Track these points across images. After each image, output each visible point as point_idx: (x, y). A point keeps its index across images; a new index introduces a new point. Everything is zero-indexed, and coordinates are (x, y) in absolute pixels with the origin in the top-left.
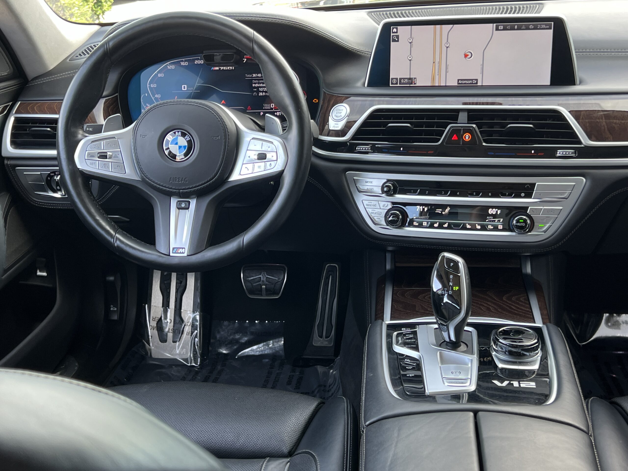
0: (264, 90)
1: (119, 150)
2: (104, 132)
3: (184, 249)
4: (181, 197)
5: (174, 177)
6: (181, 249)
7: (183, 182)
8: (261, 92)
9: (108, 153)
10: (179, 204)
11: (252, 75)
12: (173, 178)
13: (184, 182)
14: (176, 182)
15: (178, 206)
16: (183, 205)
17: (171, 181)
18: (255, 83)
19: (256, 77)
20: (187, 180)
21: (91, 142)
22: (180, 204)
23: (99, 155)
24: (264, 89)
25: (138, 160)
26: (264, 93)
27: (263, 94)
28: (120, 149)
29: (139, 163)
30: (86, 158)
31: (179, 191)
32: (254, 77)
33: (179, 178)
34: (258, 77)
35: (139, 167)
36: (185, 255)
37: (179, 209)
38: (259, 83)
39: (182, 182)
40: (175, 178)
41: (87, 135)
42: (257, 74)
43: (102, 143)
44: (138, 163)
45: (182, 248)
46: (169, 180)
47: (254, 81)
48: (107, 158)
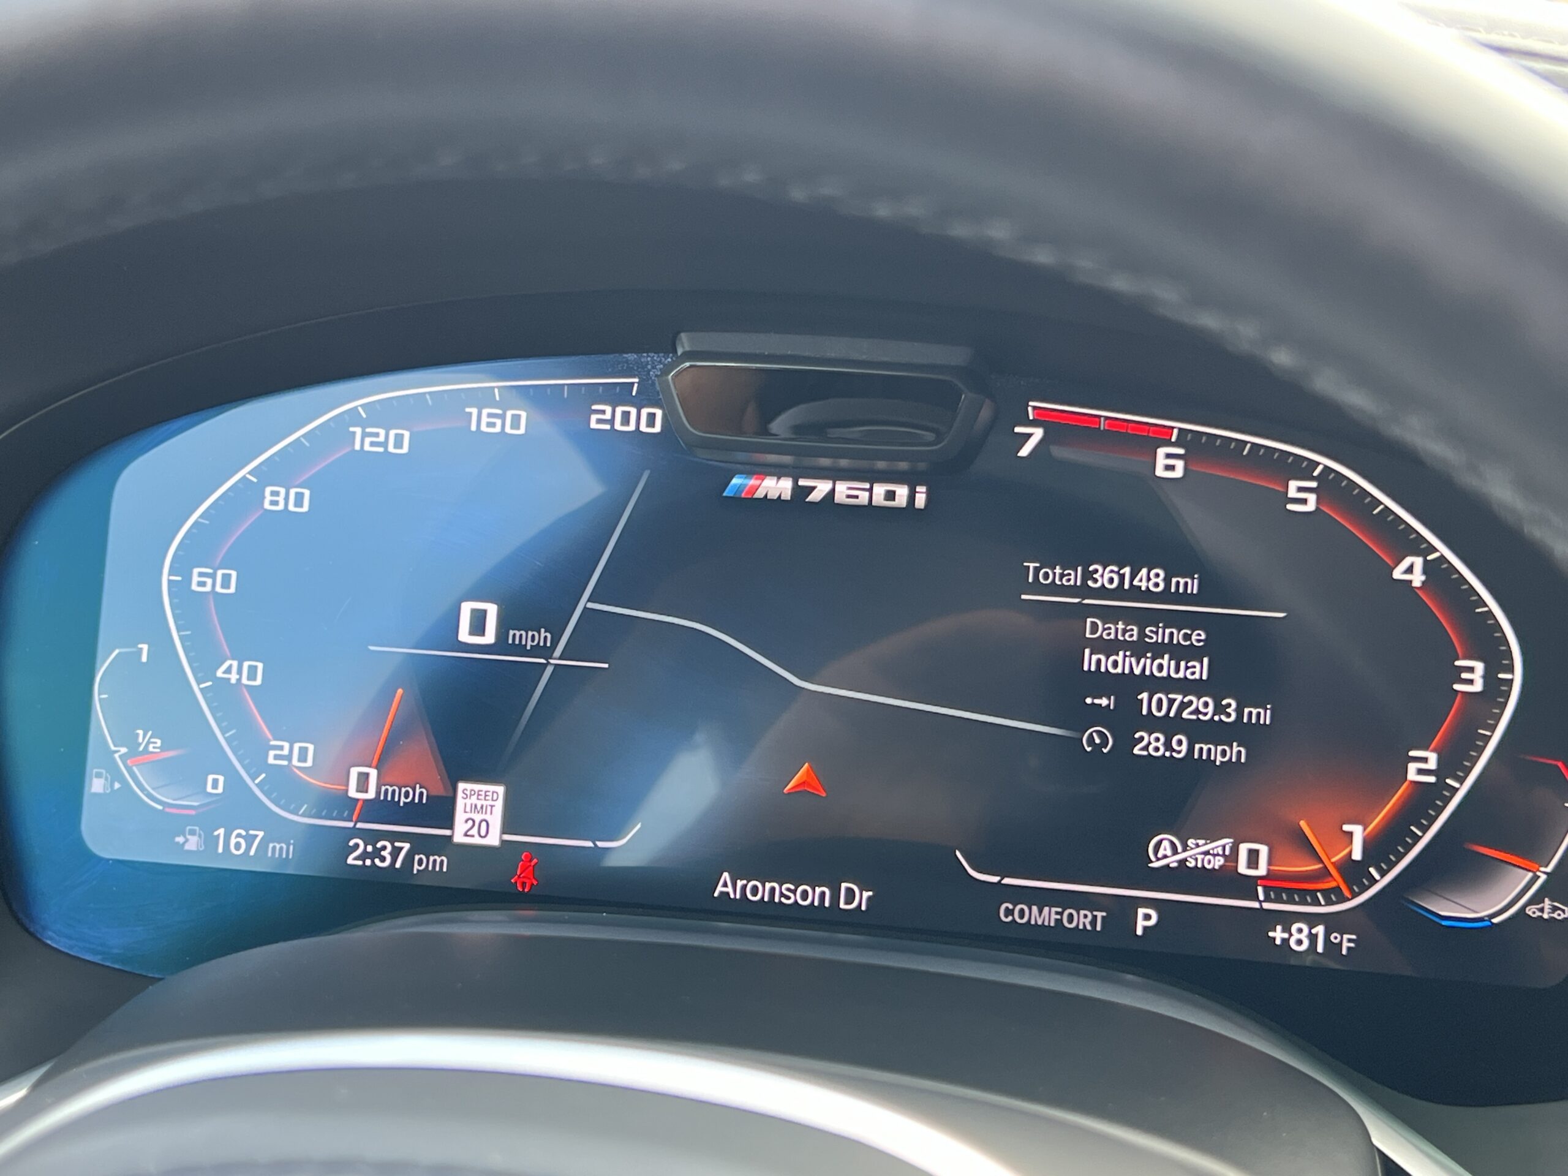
0: (1185, 715)
8: (1152, 724)
11: (1088, 575)
18: (1110, 647)
19: (1119, 593)
24: (1183, 706)
26: (1181, 746)
27: (1168, 746)
32: (1103, 593)
34: (1136, 593)
38: (1139, 649)
42: (1127, 571)
47: (1096, 628)
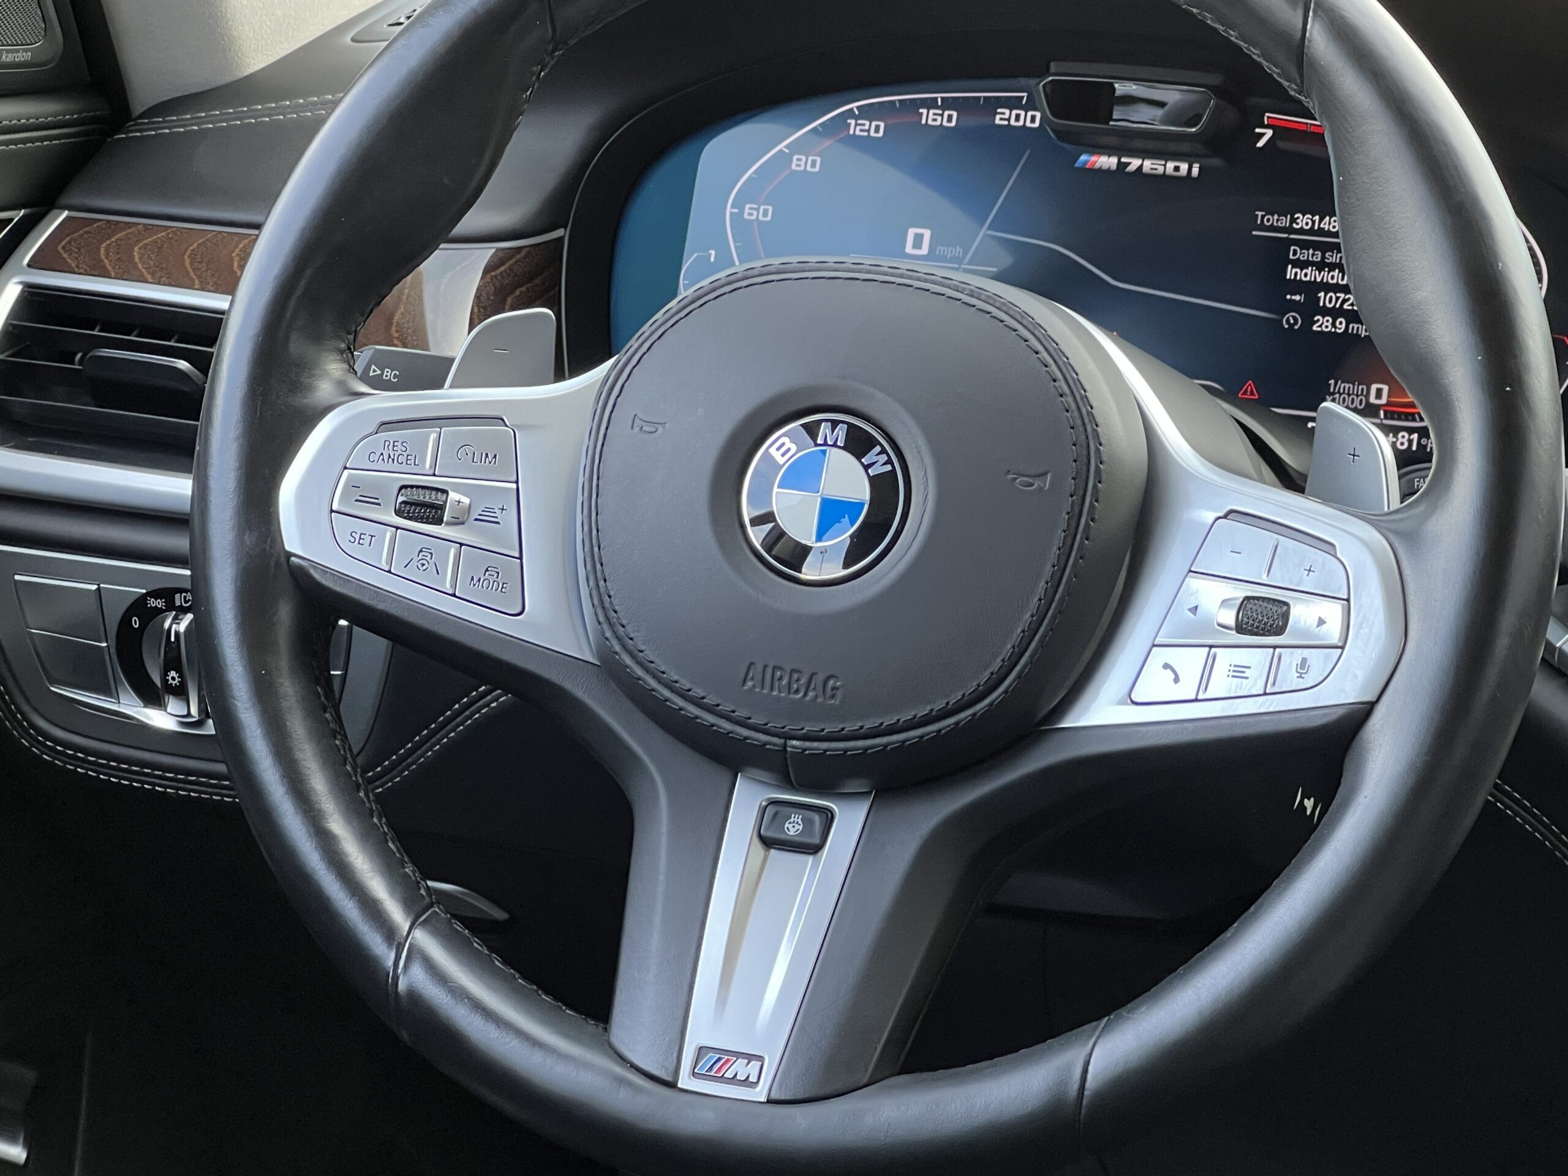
0: (1345, 306)
1: (514, 486)
2: (451, 387)
3: (755, 1065)
4: (787, 782)
5: (771, 665)
6: (742, 1062)
7: (811, 694)
8: (1325, 312)
9: (453, 496)
10: (776, 814)
11: (1294, 220)
12: (765, 666)
13: (816, 697)
14: (775, 693)
15: (766, 830)
16: (793, 827)
17: (750, 684)
18: (1302, 265)
19: (1311, 232)
20: (834, 688)
21: (373, 428)
22: (778, 819)
23: (401, 499)
25: (596, 549)
27: (1334, 325)
28: (517, 482)
29: (598, 566)
30: (334, 508)
31: (785, 746)
32: (1301, 231)
33: (793, 671)
34: (1321, 232)
35: (598, 585)
36: (760, 1094)
37: (768, 843)
38: (1320, 266)
39: (805, 695)
40: (775, 668)
41: (364, 388)
42: (1317, 218)
43: (433, 437)
44: (596, 562)
45: (750, 1057)
46: (742, 675)
47: (1296, 253)
48: (439, 521)
